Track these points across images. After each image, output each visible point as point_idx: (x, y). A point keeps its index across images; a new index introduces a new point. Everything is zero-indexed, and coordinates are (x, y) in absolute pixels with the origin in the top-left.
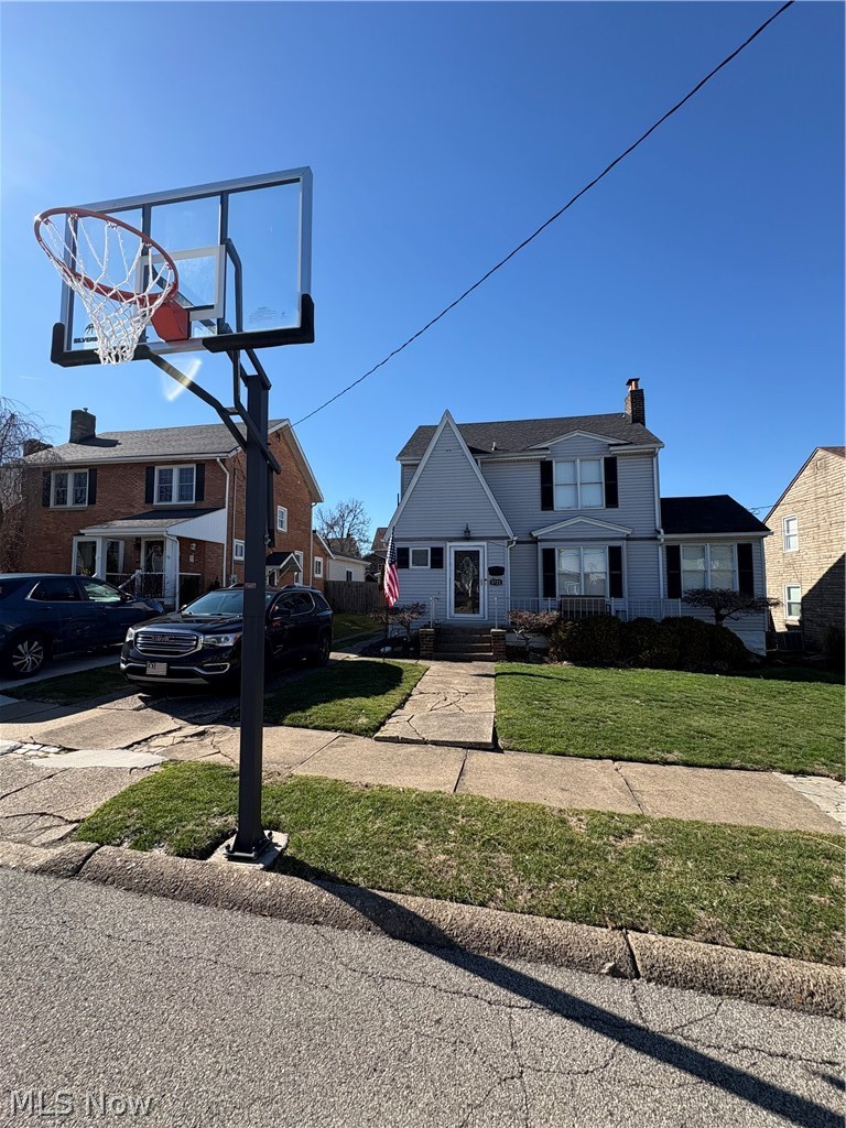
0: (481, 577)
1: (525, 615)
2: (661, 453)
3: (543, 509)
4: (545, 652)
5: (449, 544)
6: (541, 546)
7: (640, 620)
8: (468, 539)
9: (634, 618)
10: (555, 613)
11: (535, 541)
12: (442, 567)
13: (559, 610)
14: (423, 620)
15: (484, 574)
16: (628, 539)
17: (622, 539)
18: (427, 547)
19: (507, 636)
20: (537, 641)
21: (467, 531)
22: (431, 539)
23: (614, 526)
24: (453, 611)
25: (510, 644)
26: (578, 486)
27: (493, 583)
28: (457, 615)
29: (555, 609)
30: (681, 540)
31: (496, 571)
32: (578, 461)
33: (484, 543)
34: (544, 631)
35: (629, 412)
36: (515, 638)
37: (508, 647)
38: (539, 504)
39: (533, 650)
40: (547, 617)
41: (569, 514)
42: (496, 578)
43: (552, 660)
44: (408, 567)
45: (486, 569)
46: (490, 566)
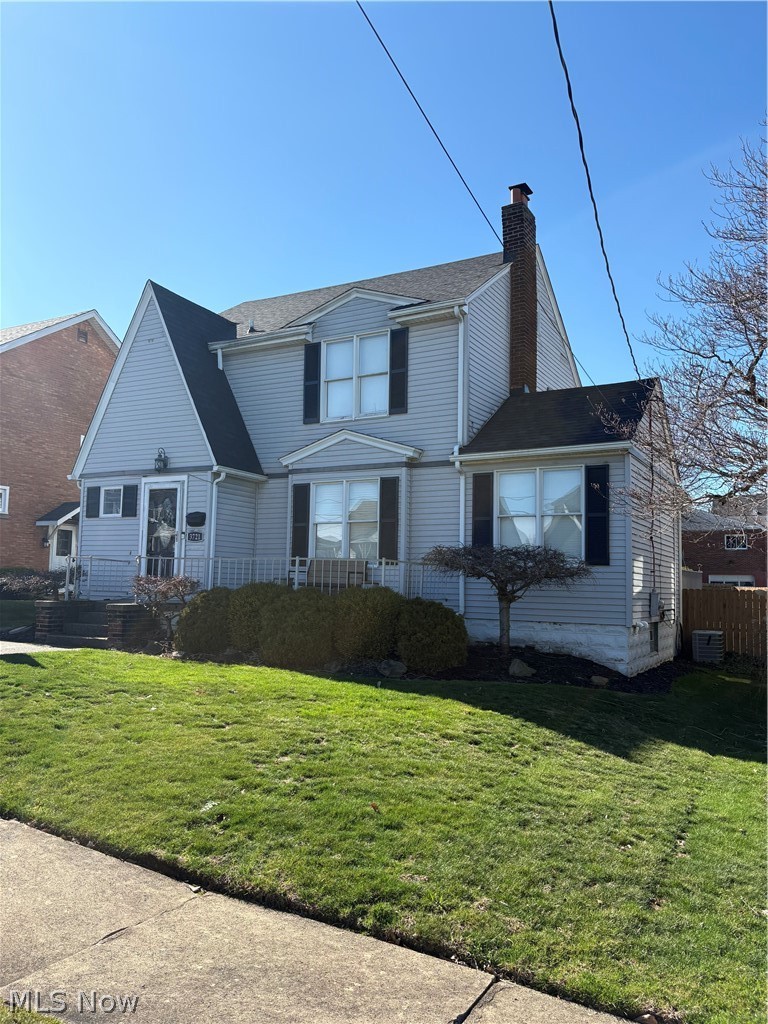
0: (178, 529)
3: (305, 423)
5: (144, 480)
6: (292, 479)
8: (164, 471)
12: (135, 515)
15: (181, 523)
16: (410, 465)
17: (399, 465)
18: (118, 484)
22: (123, 473)
23: (392, 445)
27: (192, 537)
30: (496, 462)
31: (197, 519)
32: (355, 340)
33: (184, 477)
41: (341, 426)
42: (196, 529)
44: (98, 516)
45: (185, 515)
46: (190, 511)
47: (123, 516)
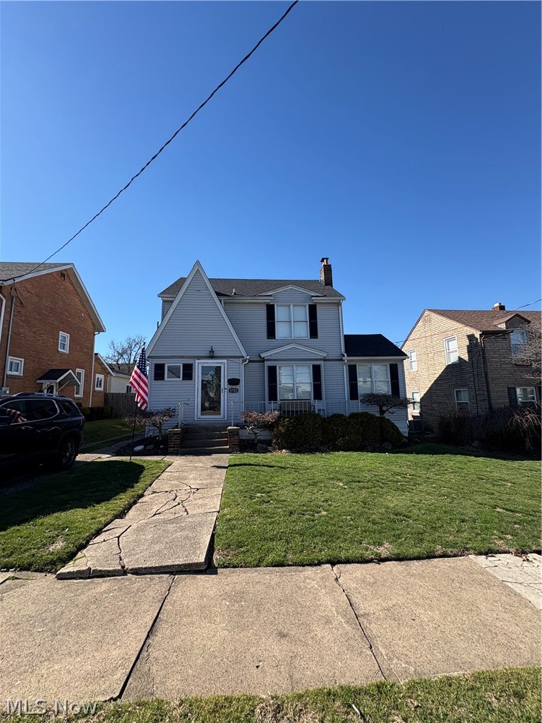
0: (222, 386)
1: (254, 415)
2: (343, 303)
3: (268, 338)
4: (269, 443)
5: (197, 361)
6: (267, 364)
7: (334, 416)
8: (212, 357)
9: (331, 414)
10: (276, 412)
11: (263, 360)
12: (192, 379)
13: (280, 410)
14: (173, 422)
15: (224, 384)
16: (325, 360)
17: (321, 359)
18: (179, 364)
19: (241, 432)
20: (263, 435)
21: (212, 351)
22: (183, 357)
23: (316, 350)
24: (199, 414)
25: (243, 438)
26: (292, 323)
27: (231, 391)
28: (202, 417)
29: (276, 410)
30: (356, 361)
31: (234, 382)
32: (292, 306)
33: (225, 361)
34: (268, 426)
35: (323, 278)
36: (246, 433)
37: (241, 441)
38: (265, 334)
39: (261, 441)
40: (270, 416)
41: (286, 342)
42: (234, 387)
43: (274, 449)
44: (164, 379)
45: (226, 380)
46: (229, 378)
47: (183, 379)
